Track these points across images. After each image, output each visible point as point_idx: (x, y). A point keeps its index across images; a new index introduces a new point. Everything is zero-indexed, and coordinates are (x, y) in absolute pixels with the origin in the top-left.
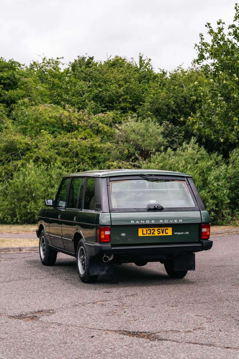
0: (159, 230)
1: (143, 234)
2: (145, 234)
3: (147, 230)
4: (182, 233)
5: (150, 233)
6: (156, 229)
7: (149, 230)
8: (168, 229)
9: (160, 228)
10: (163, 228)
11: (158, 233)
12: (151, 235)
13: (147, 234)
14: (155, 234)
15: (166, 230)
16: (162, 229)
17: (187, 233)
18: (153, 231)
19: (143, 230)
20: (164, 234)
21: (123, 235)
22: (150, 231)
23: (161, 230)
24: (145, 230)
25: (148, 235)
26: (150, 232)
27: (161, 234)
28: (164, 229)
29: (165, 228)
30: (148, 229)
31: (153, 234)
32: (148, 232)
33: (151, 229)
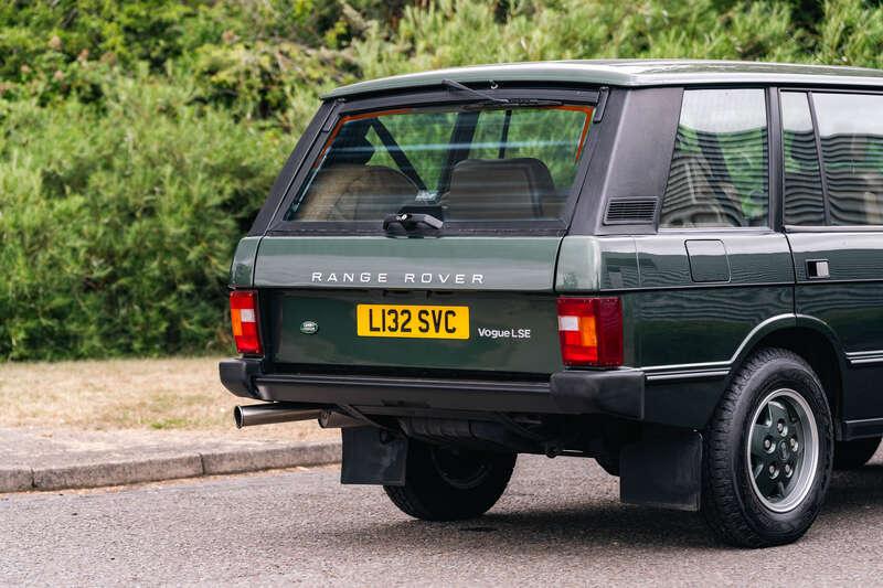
0: (424, 316)
1: (372, 329)
2: (378, 329)
3: (384, 311)
4: (505, 334)
5: (393, 326)
6: (415, 310)
7: (390, 312)
8: (453, 313)
9: (429, 309)
10: (437, 309)
11: (421, 329)
12: (399, 334)
13: (384, 330)
14: (409, 330)
15: (450, 316)
16: (433, 312)
17: (525, 333)
18: (406, 316)
19: (371, 311)
20: (443, 334)
21: (309, 326)
22: (393, 316)
23: (430, 313)
24: (377, 309)
25: (388, 334)
26: (395, 321)
27: (431, 334)
28: (441, 312)
29: (444, 309)
30: (388, 308)
31: (403, 330)
32: (390, 320)
33: (399, 308)
